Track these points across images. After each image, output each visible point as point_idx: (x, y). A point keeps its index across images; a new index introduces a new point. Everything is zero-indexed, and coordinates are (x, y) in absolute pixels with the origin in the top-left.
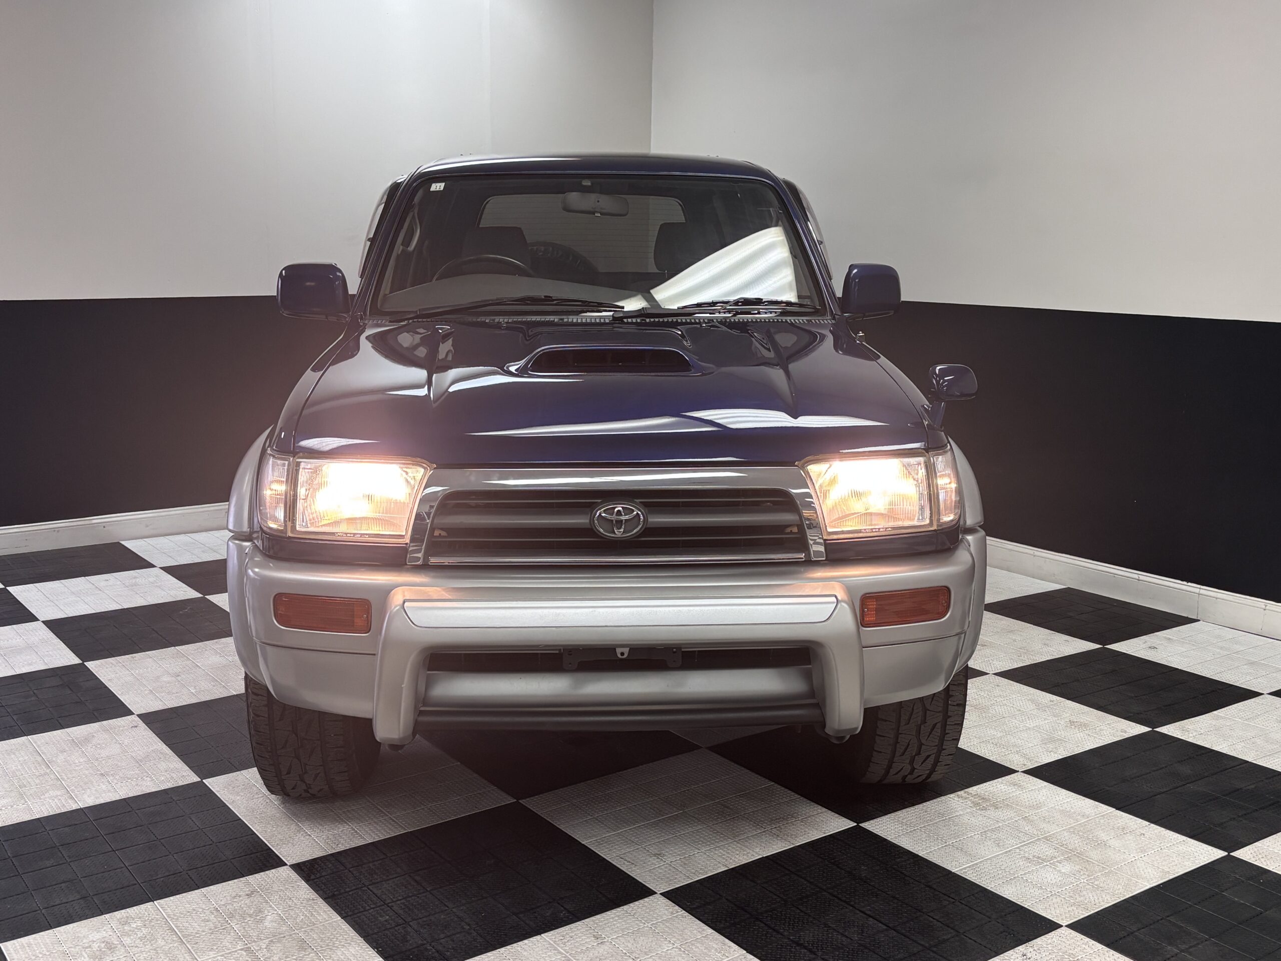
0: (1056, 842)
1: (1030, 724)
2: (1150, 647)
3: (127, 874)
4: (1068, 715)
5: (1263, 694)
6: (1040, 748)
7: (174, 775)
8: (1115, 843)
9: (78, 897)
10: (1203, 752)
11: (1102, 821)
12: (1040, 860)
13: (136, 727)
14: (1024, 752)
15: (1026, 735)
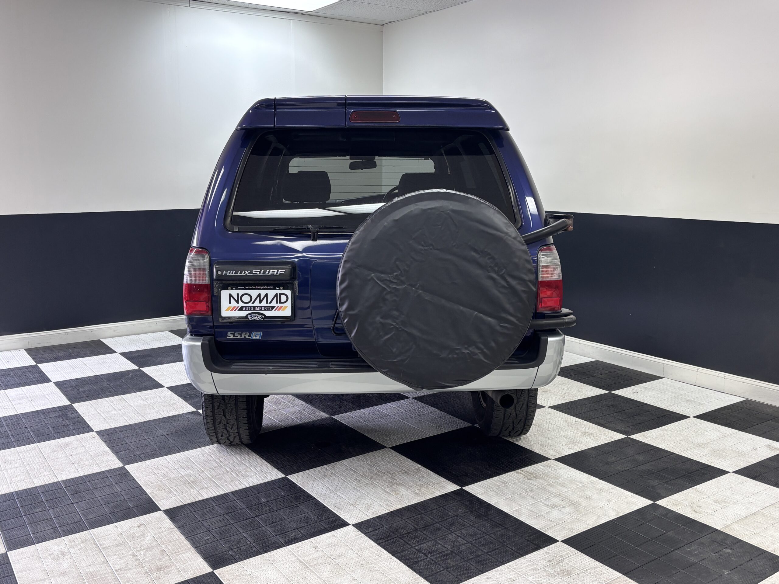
0: (564, 497)
1: (563, 434)
2: (635, 392)
3: (78, 516)
4: (584, 429)
5: (690, 417)
6: (565, 447)
7: (110, 464)
8: (594, 497)
9: (50, 528)
10: (652, 448)
11: (591, 486)
12: (554, 506)
13: (94, 438)
14: (556, 449)
15: (559, 440)
